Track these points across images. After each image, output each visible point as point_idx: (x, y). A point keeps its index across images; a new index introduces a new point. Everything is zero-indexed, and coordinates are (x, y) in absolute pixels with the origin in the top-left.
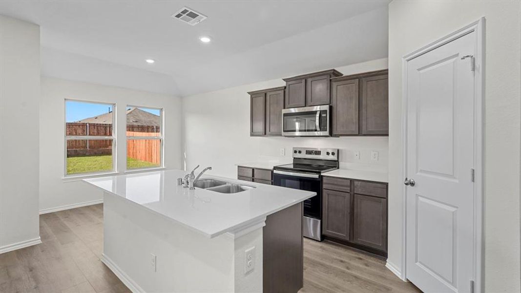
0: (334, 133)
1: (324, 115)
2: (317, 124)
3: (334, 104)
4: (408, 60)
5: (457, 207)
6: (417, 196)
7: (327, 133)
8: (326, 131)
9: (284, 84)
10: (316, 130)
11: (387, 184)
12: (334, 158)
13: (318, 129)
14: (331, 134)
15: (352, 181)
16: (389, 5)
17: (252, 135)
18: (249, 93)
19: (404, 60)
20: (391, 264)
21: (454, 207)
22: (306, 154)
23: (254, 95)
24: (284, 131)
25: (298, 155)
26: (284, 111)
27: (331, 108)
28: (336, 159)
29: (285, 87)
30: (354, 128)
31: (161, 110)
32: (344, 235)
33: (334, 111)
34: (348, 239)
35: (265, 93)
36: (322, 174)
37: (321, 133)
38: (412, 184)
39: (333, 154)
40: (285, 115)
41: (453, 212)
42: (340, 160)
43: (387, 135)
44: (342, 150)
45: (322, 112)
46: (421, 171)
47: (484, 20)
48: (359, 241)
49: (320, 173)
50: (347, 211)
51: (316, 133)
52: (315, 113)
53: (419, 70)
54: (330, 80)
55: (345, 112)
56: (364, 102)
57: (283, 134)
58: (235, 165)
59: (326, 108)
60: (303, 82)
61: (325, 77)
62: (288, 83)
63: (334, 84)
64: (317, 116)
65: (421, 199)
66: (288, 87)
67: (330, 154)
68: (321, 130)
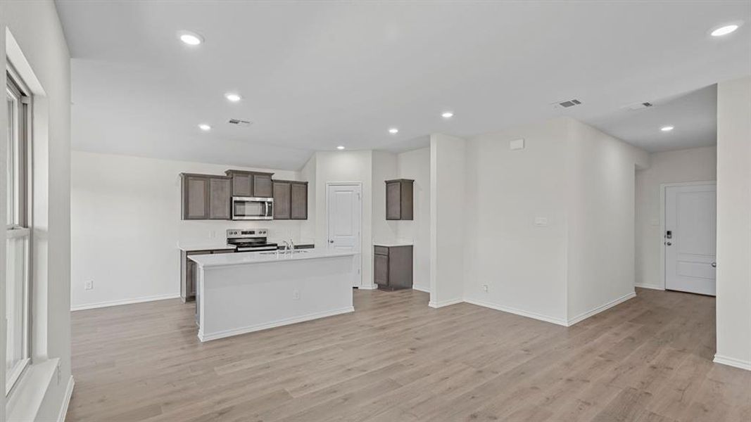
1: (270, 205)
8: (271, 216)
10: (265, 216)
13: (259, 215)
14: (274, 218)
17: (186, 219)
19: (327, 185)
22: (242, 234)
23: (187, 178)
24: (234, 216)
25: (233, 236)
26: (234, 199)
28: (266, 236)
29: (232, 178)
30: (287, 215)
35: (208, 179)
37: (269, 218)
38: (332, 242)
39: (265, 233)
40: (235, 202)
43: (307, 219)
44: (271, 230)
46: (337, 236)
47: (362, 183)
52: (264, 202)
54: (272, 180)
55: (281, 204)
56: (293, 198)
57: (234, 218)
58: (178, 250)
60: (250, 176)
61: (268, 177)
62: (234, 175)
63: (275, 184)
64: (267, 204)
65: (336, 247)
66: (234, 179)
67: (262, 233)
68: (268, 215)
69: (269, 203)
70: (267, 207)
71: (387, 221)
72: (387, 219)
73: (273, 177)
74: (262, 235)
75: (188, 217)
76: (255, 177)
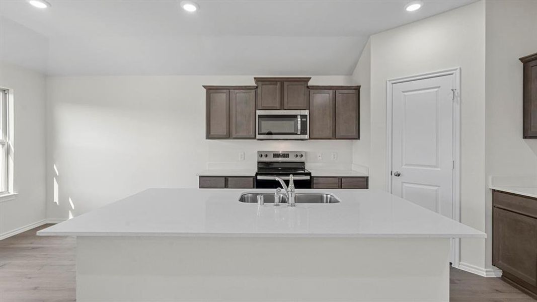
0: (313, 136)
1: (305, 120)
2: (299, 127)
4: (393, 84)
5: (439, 186)
6: (402, 182)
7: (306, 137)
8: (306, 134)
9: (253, 84)
10: (296, 134)
12: (303, 159)
13: (299, 133)
15: (340, 179)
16: (371, 37)
17: (208, 138)
18: (204, 88)
19: (389, 83)
21: (437, 186)
22: (274, 157)
23: (211, 91)
24: (259, 134)
25: (264, 159)
26: (258, 112)
27: (310, 112)
29: (257, 87)
33: (313, 116)
36: (312, 175)
37: (302, 137)
38: (398, 175)
40: (260, 116)
41: (436, 190)
43: (359, 139)
44: (307, 153)
46: (406, 165)
47: (461, 69)
49: (310, 174)
51: (296, 137)
52: (296, 116)
53: (403, 92)
54: (307, 87)
57: (258, 137)
58: (197, 175)
59: (307, 112)
60: (279, 84)
61: (303, 83)
62: (260, 83)
63: (312, 91)
64: (299, 119)
65: (404, 184)
66: (260, 88)
67: (299, 157)
68: (301, 134)
69: (303, 116)
70: (299, 122)
71: (523, 140)
72: (525, 137)
73: (310, 83)
74: (298, 159)
75: (209, 136)
76: (286, 84)
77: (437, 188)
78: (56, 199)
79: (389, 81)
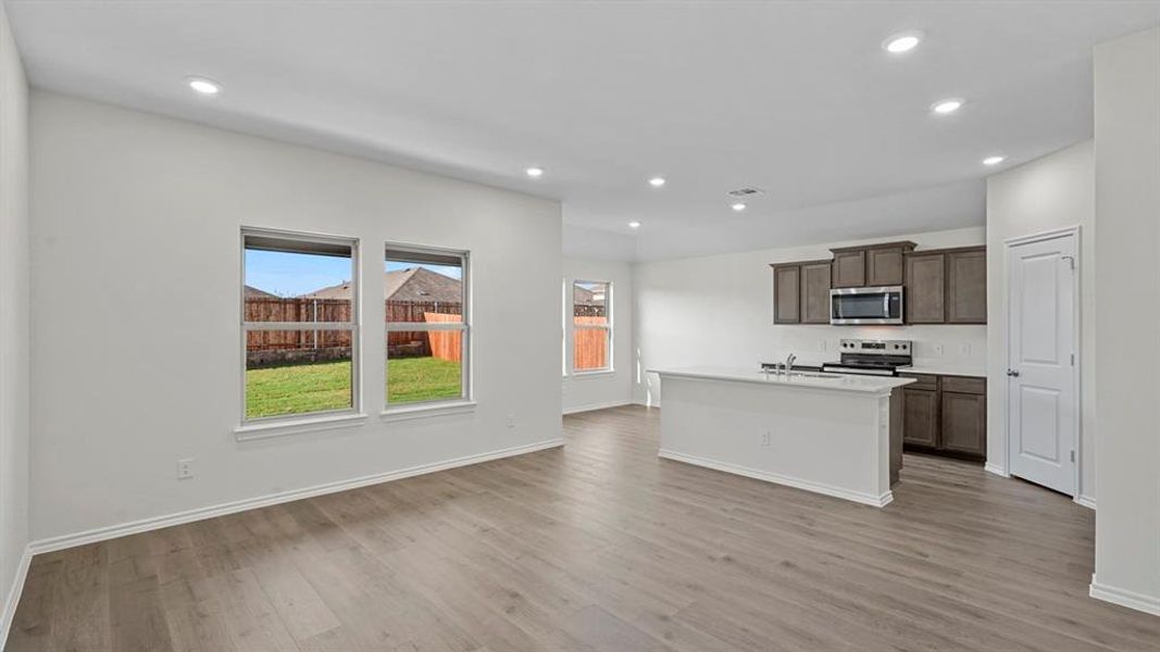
0: (909, 321)
1: (895, 298)
2: (886, 308)
3: (909, 285)
4: (1011, 247)
5: (1060, 391)
6: (1022, 385)
7: (900, 321)
8: (898, 317)
9: (831, 256)
10: (882, 318)
11: (985, 379)
12: (907, 352)
13: (887, 316)
14: (905, 322)
15: (939, 377)
16: (987, 179)
17: (776, 323)
18: (772, 265)
19: (1006, 246)
20: (993, 466)
21: (1057, 391)
22: (862, 348)
23: (779, 269)
24: (834, 318)
25: (850, 350)
26: (833, 292)
27: (904, 289)
28: (908, 353)
29: (833, 260)
30: (939, 316)
31: (608, 284)
32: (930, 441)
33: (909, 293)
34: (934, 445)
35: (799, 267)
36: (897, 370)
37: (892, 321)
38: (1016, 375)
39: (905, 347)
40: (834, 297)
41: (1056, 396)
42: (913, 355)
43: (986, 323)
44: (916, 343)
45: (891, 295)
46: (1026, 361)
47: (1080, 228)
48: (950, 446)
49: (893, 369)
50: (933, 413)
51: (882, 321)
52: (883, 295)
53: (1023, 258)
54: (903, 255)
55: (925, 295)
56: (952, 283)
57: (832, 321)
59: (899, 289)
60: (862, 254)
61: (896, 249)
62: (838, 255)
63: (910, 259)
64: (887, 298)
65: (1025, 389)
66: (837, 260)
67: (901, 348)
68: (891, 317)
69: (893, 294)
70: (887, 302)
74: (899, 352)
75: (777, 322)
76: (871, 253)
77: (1056, 393)
78: (639, 381)
79: (1007, 242)
